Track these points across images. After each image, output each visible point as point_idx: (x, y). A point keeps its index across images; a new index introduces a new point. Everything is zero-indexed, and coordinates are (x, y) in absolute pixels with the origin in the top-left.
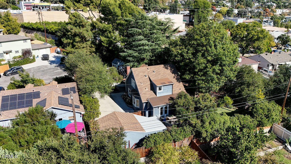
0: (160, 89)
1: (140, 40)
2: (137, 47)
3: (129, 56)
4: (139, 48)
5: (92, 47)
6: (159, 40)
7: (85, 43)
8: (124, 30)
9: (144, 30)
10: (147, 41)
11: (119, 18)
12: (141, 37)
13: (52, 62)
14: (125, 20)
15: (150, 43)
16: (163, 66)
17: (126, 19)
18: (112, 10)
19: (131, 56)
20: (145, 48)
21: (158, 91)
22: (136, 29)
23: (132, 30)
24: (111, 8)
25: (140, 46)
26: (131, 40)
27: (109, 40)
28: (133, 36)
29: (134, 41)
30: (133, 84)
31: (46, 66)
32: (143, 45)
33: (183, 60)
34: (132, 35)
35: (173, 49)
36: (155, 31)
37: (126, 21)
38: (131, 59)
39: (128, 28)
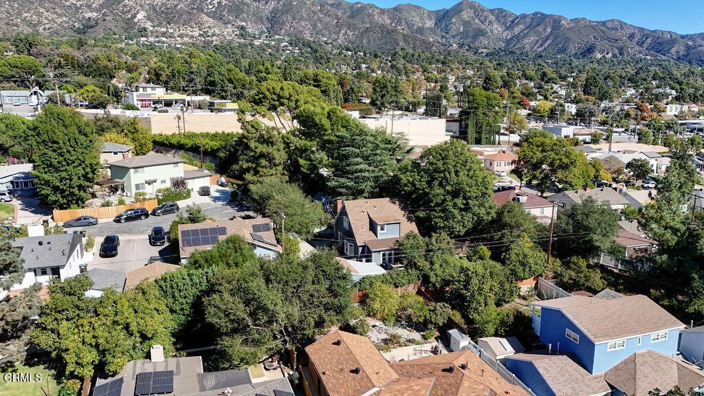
0: (382, 229)
1: (357, 164)
2: (352, 173)
3: (341, 187)
4: (356, 175)
5: (283, 174)
6: (385, 164)
7: (274, 168)
8: (334, 150)
9: (363, 150)
10: (367, 166)
11: (327, 133)
12: (359, 160)
13: (216, 199)
14: (335, 135)
15: (371, 168)
16: (388, 199)
17: (338, 134)
18: (318, 122)
19: (343, 187)
20: (363, 174)
21: (379, 231)
22: (351, 149)
23: (345, 150)
24: (317, 119)
25: (357, 172)
26: (344, 164)
27: (310, 165)
28: (347, 159)
29: (348, 165)
30: (346, 225)
31: (209, 205)
32: (361, 171)
33: (415, 190)
34: (346, 157)
35: (402, 176)
36: (379, 152)
37: (338, 137)
38: (343, 190)
39: (340, 146)
